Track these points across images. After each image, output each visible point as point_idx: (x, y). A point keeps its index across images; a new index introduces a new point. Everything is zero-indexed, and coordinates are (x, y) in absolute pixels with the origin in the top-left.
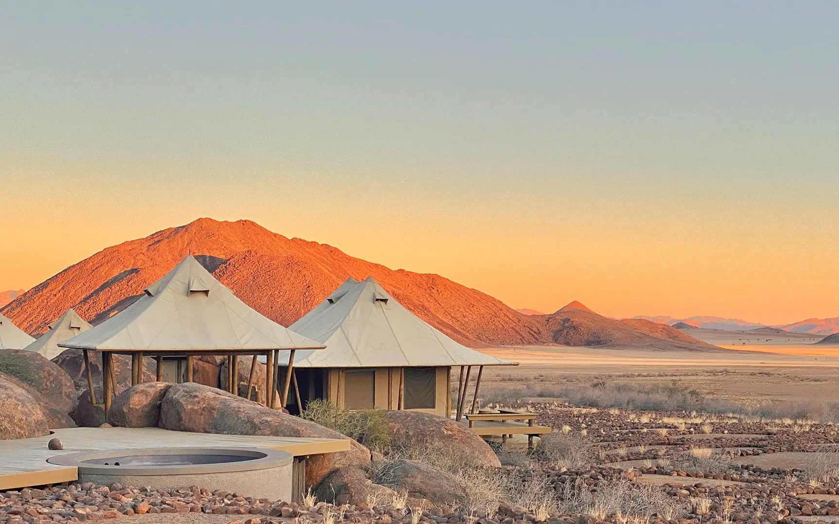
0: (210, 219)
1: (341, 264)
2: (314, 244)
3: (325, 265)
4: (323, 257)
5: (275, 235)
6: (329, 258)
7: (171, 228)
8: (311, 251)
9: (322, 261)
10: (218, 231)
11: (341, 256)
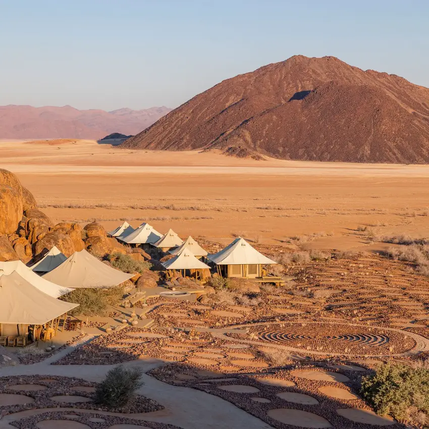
0: (302, 56)
1: (405, 90)
2: (384, 75)
3: (392, 92)
4: (391, 86)
5: (353, 68)
6: (397, 86)
7: (272, 64)
8: (382, 80)
9: (390, 88)
10: (308, 65)
11: (405, 84)
